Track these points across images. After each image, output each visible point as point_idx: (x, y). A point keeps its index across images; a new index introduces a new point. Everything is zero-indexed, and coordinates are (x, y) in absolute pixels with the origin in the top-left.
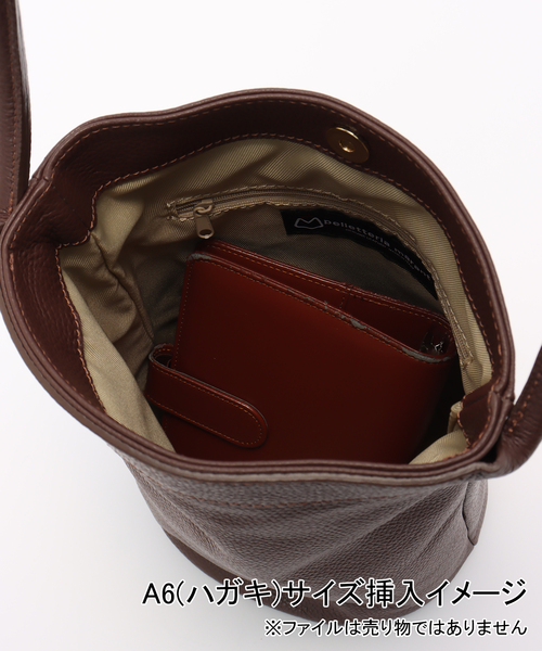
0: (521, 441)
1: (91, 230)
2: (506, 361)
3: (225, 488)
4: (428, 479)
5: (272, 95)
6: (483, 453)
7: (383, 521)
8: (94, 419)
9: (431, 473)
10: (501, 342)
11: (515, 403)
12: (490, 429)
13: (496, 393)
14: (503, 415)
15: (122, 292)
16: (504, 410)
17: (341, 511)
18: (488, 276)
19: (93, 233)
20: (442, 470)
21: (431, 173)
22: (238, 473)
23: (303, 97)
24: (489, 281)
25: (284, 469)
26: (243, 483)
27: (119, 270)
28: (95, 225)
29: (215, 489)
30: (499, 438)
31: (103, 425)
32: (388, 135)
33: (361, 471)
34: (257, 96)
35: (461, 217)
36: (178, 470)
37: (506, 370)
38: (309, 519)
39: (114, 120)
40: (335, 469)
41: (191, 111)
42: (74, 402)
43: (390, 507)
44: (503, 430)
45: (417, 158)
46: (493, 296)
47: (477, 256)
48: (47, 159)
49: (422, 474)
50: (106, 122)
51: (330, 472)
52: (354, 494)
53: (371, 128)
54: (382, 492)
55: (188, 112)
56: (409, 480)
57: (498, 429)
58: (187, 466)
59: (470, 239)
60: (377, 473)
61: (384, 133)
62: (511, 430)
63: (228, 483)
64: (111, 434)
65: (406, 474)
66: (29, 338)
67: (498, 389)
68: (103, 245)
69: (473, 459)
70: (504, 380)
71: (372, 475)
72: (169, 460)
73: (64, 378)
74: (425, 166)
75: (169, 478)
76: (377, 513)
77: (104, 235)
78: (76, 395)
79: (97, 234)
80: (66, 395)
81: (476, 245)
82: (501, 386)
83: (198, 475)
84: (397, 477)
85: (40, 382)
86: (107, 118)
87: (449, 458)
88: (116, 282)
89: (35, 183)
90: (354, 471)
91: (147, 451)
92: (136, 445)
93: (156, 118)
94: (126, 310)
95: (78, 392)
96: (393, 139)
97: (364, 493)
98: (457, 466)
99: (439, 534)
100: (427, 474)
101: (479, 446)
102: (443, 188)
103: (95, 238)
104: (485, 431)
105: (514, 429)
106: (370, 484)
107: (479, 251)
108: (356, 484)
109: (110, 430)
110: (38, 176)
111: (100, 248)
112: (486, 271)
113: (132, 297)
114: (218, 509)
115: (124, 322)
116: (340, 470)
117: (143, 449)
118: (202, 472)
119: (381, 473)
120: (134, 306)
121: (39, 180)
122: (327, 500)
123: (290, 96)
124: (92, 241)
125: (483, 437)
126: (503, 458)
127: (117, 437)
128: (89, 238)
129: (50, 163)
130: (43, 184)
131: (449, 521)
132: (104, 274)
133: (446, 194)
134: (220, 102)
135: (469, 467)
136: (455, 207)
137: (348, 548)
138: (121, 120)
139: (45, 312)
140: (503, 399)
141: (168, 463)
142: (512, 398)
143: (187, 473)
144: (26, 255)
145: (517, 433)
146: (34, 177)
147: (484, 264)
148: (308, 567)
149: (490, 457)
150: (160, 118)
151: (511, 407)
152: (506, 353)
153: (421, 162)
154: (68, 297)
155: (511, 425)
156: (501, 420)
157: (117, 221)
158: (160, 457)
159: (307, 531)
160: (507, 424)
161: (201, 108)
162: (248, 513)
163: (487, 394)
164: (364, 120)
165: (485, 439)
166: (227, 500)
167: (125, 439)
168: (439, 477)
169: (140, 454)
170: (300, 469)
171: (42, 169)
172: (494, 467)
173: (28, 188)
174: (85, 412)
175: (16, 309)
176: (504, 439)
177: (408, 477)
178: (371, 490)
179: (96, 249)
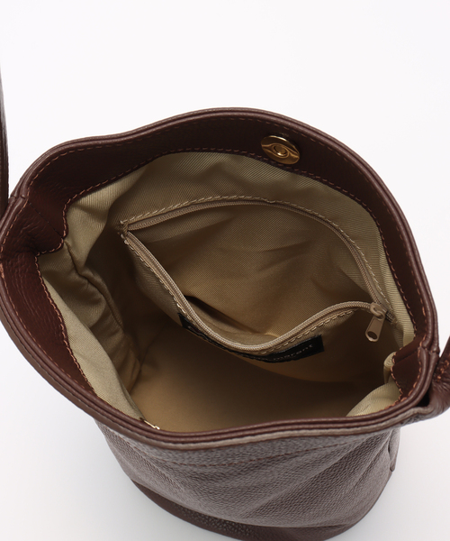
0: (448, 385)
1: (64, 238)
2: (430, 321)
3: (204, 454)
4: (375, 426)
5: (214, 115)
6: (418, 399)
7: (331, 463)
8: (88, 402)
9: (377, 421)
10: (424, 305)
11: (440, 355)
12: (422, 379)
13: (424, 348)
14: (431, 366)
16: (432, 362)
17: (299, 459)
18: (409, 249)
19: (66, 240)
20: (386, 418)
21: (359, 164)
22: (214, 440)
23: (241, 114)
24: (411, 254)
25: (253, 432)
26: (219, 448)
27: (88, 273)
28: (67, 233)
29: (195, 456)
30: (431, 386)
31: (96, 407)
32: (318, 137)
33: (318, 426)
34: (201, 117)
35: (387, 199)
36: (163, 444)
37: (430, 328)
38: (273, 469)
39: (79, 144)
40: (296, 427)
41: (145, 133)
42: (70, 388)
43: (338, 451)
44: (433, 378)
45: (345, 153)
46: (414, 266)
47: (400, 233)
48: (22, 180)
49: (370, 422)
50: (73, 146)
51: (292, 430)
52: (312, 445)
53: (302, 132)
54: (335, 441)
55: (143, 134)
56: (359, 429)
57: (428, 378)
58: (170, 439)
59: (394, 218)
60: (331, 425)
61: (315, 135)
62: (439, 377)
63: (206, 449)
64: (103, 414)
65: (356, 424)
67: (425, 345)
68: (73, 252)
69: (411, 405)
70: (430, 337)
71: (327, 428)
72: (154, 436)
73: (60, 368)
74: (353, 159)
75: (155, 450)
76: (327, 457)
77: (74, 243)
79: (68, 241)
81: (400, 223)
82: (428, 342)
83: (180, 446)
84: (348, 427)
86: (73, 142)
87: (391, 407)
88: (86, 281)
89: (13, 201)
90: (312, 426)
91: (134, 428)
92: (125, 424)
93: (116, 140)
95: (72, 378)
96: (323, 139)
97: (320, 443)
98: (398, 412)
99: (371, 466)
100: (373, 422)
101: (414, 394)
102: (370, 176)
103: (67, 245)
104: (418, 382)
105: (443, 376)
106: (326, 436)
107: (402, 228)
108: (315, 437)
109: (102, 411)
110: (15, 195)
111: (71, 254)
112: (408, 245)
113: (101, 291)
114: (195, 470)
116: (301, 427)
117: (131, 427)
118: (183, 443)
119: (335, 425)
120: (103, 298)
121: (16, 198)
122: (289, 452)
123: (229, 114)
124: (65, 246)
125: (417, 386)
126: (435, 401)
127: (108, 417)
128: (63, 245)
129: (25, 183)
130: (21, 201)
131: (379, 455)
132: (75, 277)
133: (373, 180)
134: (170, 124)
135: (408, 412)
136: (381, 192)
137: (300, 487)
138: (85, 144)
139: (34, 311)
140: (431, 353)
141: (153, 439)
142: (438, 352)
143: (171, 445)
144: (12, 265)
145: (445, 379)
146: (12, 196)
147: (406, 240)
148: (268, 504)
149: (425, 402)
150: (119, 140)
151: (438, 360)
152: (430, 314)
153: (349, 156)
154: (50, 296)
155: (439, 373)
156: (430, 371)
157: (83, 233)
158: (147, 433)
159: (270, 478)
160: (436, 371)
161: (154, 130)
162: (222, 470)
163: (416, 350)
164: (296, 126)
165: (418, 387)
166: (205, 463)
167: (115, 419)
168: (384, 424)
169: (129, 431)
170: (266, 430)
171: (19, 188)
172: (428, 409)
173: (8, 205)
174: (80, 395)
175: (11, 310)
176: (434, 385)
177: (358, 427)
178: (327, 440)
179: (68, 254)
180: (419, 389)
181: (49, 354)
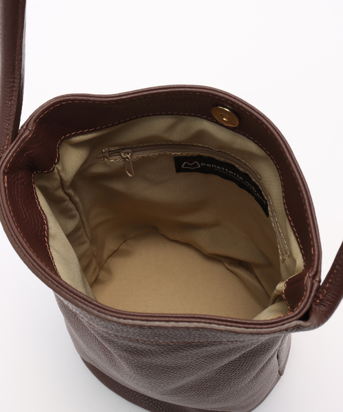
0: (324, 308)
1: (55, 164)
2: (316, 258)
3: (138, 330)
4: (266, 330)
5: (178, 89)
6: (301, 314)
7: (233, 358)
8: (56, 283)
9: (269, 326)
10: (313, 246)
11: (321, 284)
12: (305, 300)
13: (310, 277)
14: (313, 292)
15: (71, 205)
16: (315, 288)
17: (208, 349)
18: (307, 204)
19: (57, 166)
20: (275, 325)
21: (278, 137)
22: (147, 321)
23: (197, 90)
24: (308, 208)
25: (176, 319)
26: (150, 327)
27: (71, 192)
28: (58, 160)
29: (131, 330)
30: (311, 306)
31: (62, 287)
32: (252, 111)
33: (225, 323)
34: (168, 90)
35: (293, 166)
36: (109, 317)
37: (316, 264)
38: (188, 353)
39: (77, 97)
40: (209, 321)
41: (126, 97)
42: (43, 272)
43: (238, 348)
44: (314, 301)
45: (270, 126)
46: (310, 217)
47: (301, 191)
48: (31, 117)
49: (263, 326)
50: (72, 98)
51: (205, 323)
52: (218, 338)
53: (242, 107)
54: (236, 337)
55: (124, 97)
56: (255, 330)
57: (310, 300)
58: (115, 314)
59: (298, 180)
60: (234, 324)
61: (250, 110)
62: (318, 301)
63: (141, 327)
64: (67, 293)
65: (253, 326)
66: (16, 230)
67: (311, 275)
68: (62, 174)
69: (295, 318)
70: (315, 269)
71: (231, 326)
72: (103, 311)
73: (38, 257)
74: (274, 132)
75: (103, 322)
76: (230, 352)
77: (63, 168)
78: (45, 268)
79: (59, 167)
80: (38, 267)
81: (301, 185)
82: (313, 273)
83: (122, 321)
84: (247, 328)
85: (22, 259)
86: (72, 95)
87: (280, 317)
88: (68, 198)
89: (22, 131)
90: (220, 323)
91: (89, 305)
92: (82, 300)
93: (103, 99)
94: (73, 217)
95: (46, 266)
96: (255, 114)
97: (224, 338)
98: (285, 322)
99: (263, 367)
100: (266, 326)
101: (298, 310)
102: (284, 147)
103: (57, 169)
104: (303, 301)
105: (321, 300)
106: (230, 332)
107: (303, 188)
108: (222, 331)
109: (66, 290)
110: (24, 127)
111: (60, 176)
112: (307, 201)
113: (78, 209)
114: (130, 344)
115: (72, 225)
116: (212, 321)
117: (87, 303)
118: (124, 318)
119: (237, 325)
120: (78, 215)
121: (25, 130)
122: (201, 341)
123: (189, 89)
124: (56, 171)
125: (301, 305)
126: (313, 318)
127: (70, 295)
128: (54, 169)
129: (33, 120)
130: (27, 132)
131: (270, 360)
132: (60, 193)
133: (286, 150)
134: (145, 93)
135: (292, 323)
136: (290, 160)
137: (207, 375)
138: (81, 98)
139: (25, 214)
140: (314, 281)
141: (103, 313)
142: (320, 281)
143: (115, 319)
144: (14, 177)
145: (322, 303)
146: (22, 127)
147: (306, 197)
148: (181, 387)
149: (305, 317)
150: (105, 99)
151: (319, 287)
152: (316, 253)
153: (272, 129)
154: (39, 205)
155: (318, 298)
156: (312, 295)
157: (72, 160)
158: (98, 309)
159: (185, 362)
160: (316, 297)
161: (132, 96)
162: (150, 347)
163: (304, 279)
164: (237, 102)
165: (302, 306)
166: (138, 338)
167: (76, 297)
168: (273, 329)
169: (85, 306)
170: (186, 320)
171: (27, 123)
172: (308, 324)
173: (18, 134)
174: (50, 278)
175: (7, 211)
176: (314, 306)
177: (254, 328)
178: (230, 336)
179: (58, 176)
180: (302, 307)
181: (31, 246)
